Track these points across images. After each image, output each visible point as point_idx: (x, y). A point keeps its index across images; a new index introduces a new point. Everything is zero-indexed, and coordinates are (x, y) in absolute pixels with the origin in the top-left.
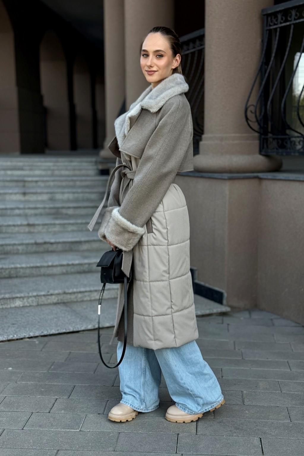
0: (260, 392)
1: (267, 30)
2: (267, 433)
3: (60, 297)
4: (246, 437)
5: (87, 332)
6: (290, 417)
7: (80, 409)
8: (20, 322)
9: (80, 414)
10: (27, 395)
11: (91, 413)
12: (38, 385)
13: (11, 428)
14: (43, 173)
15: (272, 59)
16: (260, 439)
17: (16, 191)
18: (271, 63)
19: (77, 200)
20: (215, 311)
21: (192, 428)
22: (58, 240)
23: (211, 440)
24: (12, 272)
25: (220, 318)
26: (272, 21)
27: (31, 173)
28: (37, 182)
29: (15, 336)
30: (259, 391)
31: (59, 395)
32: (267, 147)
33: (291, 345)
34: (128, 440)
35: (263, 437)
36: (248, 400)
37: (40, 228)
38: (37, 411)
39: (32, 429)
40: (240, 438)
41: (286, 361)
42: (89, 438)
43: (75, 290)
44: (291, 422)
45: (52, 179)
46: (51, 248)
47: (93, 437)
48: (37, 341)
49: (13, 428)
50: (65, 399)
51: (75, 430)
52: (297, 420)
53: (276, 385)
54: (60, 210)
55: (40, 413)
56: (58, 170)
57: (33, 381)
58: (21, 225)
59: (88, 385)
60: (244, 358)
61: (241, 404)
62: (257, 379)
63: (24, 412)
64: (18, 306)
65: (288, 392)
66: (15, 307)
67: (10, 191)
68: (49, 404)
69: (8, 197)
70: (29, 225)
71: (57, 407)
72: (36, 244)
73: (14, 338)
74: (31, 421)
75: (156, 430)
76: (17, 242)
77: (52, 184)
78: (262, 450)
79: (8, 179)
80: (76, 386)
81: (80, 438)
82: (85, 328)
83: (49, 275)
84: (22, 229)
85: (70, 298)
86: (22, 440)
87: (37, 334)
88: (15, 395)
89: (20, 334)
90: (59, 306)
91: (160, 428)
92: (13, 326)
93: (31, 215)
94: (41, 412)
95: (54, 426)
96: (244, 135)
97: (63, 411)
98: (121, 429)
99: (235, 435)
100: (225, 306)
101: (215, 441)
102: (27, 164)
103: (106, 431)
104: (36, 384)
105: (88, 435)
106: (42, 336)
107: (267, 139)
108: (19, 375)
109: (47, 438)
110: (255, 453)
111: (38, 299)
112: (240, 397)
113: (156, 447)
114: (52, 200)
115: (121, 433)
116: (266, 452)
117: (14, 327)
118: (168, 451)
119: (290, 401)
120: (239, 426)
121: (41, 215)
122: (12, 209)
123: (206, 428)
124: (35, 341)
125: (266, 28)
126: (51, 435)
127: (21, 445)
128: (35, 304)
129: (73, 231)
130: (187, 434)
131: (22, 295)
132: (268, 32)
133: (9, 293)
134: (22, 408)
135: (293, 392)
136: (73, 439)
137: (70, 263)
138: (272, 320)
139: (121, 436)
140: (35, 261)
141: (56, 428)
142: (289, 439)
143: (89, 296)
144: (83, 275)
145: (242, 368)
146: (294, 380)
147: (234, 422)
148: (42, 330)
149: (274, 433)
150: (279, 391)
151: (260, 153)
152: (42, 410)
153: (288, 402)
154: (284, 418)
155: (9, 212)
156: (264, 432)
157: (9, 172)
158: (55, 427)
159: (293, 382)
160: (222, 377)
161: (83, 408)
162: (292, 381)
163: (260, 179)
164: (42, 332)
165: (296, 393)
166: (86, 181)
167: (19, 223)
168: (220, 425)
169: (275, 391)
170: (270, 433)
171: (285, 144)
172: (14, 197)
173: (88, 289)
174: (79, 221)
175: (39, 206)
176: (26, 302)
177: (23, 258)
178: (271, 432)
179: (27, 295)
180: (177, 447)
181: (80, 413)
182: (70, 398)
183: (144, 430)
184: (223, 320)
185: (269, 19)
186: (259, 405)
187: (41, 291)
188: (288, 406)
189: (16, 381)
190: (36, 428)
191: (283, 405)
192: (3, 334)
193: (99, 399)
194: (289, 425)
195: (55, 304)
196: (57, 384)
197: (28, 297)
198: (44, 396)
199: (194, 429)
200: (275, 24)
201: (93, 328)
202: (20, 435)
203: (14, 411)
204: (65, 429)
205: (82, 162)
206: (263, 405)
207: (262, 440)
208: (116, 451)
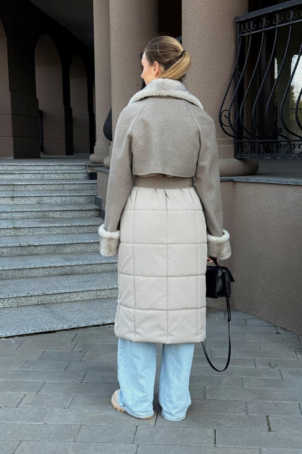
0: (222, 387)
1: (240, 37)
2: (223, 425)
3: (40, 299)
4: (202, 428)
5: (63, 332)
6: (247, 410)
7: (47, 403)
11: (57, 407)
12: (9, 381)
16: (214, 430)
17: (5, 195)
21: (151, 421)
22: (41, 243)
23: (168, 431)
26: (245, 29)
27: (21, 177)
31: (28, 391)
32: (242, 150)
33: (260, 344)
34: (89, 432)
35: (218, 428)
36: (209, 395)
37: (25, 231)
38: (5, 406)
40: (196, 429)
41: (253, 358)
42: (51, 430)
43: (55, 292)
44: (247, 414)
45: (41, 183)
46: (36, 251)
47: (55, 429)
48: (14, 340)
50: (33, 394)
51: (39, 423)
52: (253, 413)
53: (239, 381)
54: (47, 214)
57: (4, 378)
58: (7, 229)
59: (58, 381)
60: (212, 356)
61: (202, 399)
62: (222, 375)
65: (249, 388)
68: (17, 400)
70: (14, 228)
71: (25, 402)
72: (20, 246)
75: (117, 422)
77: (41, 188)
78: (215, 440)
80: (45, 383)
81: (43, 430)
82: (62, 328)
83: (31, 277)
84: (8, 233)
85: (50, 300)
87: (13, 334)
90: (39, 307)
93: (18, 219)
94: (9, 406)
95: (20, 419)
97: (30, 406)
98: (83, 422)
99: (191, 427)
101: (171, 432)
103: (69, 423)
105: (52, 427)
106: (18, 336)
107: (242, 143)
109: (11, 431)
110: (207, 443)
111: (19, 300)
112: (203, 392)
113: (115, 438)
114: (40, 203)
115: (83, 426)
116: (218, 442)
118: (125, 441)
119: (250, 395)
120: (197, 418)
121: (28, 218)
124: (11, 341)
125: (239, 35)
126: (16, 427)
128: (15, 305)
129: (58, 234)
130: (146, 426)
131: (3, 296)
132: (241, 39)
135: (254, 387)
136: (36, 431)
137: (52, 265)
138: (246, 320)
139: (83, 428)
141: (22, 421)
142: (242, 430)
143: (68, 297)
146: (257, 376)
147: (193, 415)
148: (19, 330)
149: (229, 425)
150: (241, 386)
151: (235, 158)
152: (10, 404)
153: (248, 397)
154: (241, 411)
156: (219, 424)
159: (256, 378)
161: (50, 403)
162: (254, 377)
163: (234, 182)
164: (19, 332)
165: (256, 388)
167: (5, 227)
169: (237, 386)
170: (225, 425)
173: (68, 291)
175: (26, 209)
176: (6, 303)
179: (7, 296)
180: (134, 438)
181: (46, 407)
182: (39, 393)
183: (105, 423)
185: (242, 26)
186: (219, 399)
187: (22, 293)
188: (246, 400)
190: (3, 421)
191: (243, 399)
193: (66, 394)
194: (245, 418)
195: (35, 305)
196: (28, 381)
197: (9, 299)
198: (14, 392)
200: (248, 32)
204: (30, 422)
206: (223, 399)
207: (216, 431)
208: (76, 442)
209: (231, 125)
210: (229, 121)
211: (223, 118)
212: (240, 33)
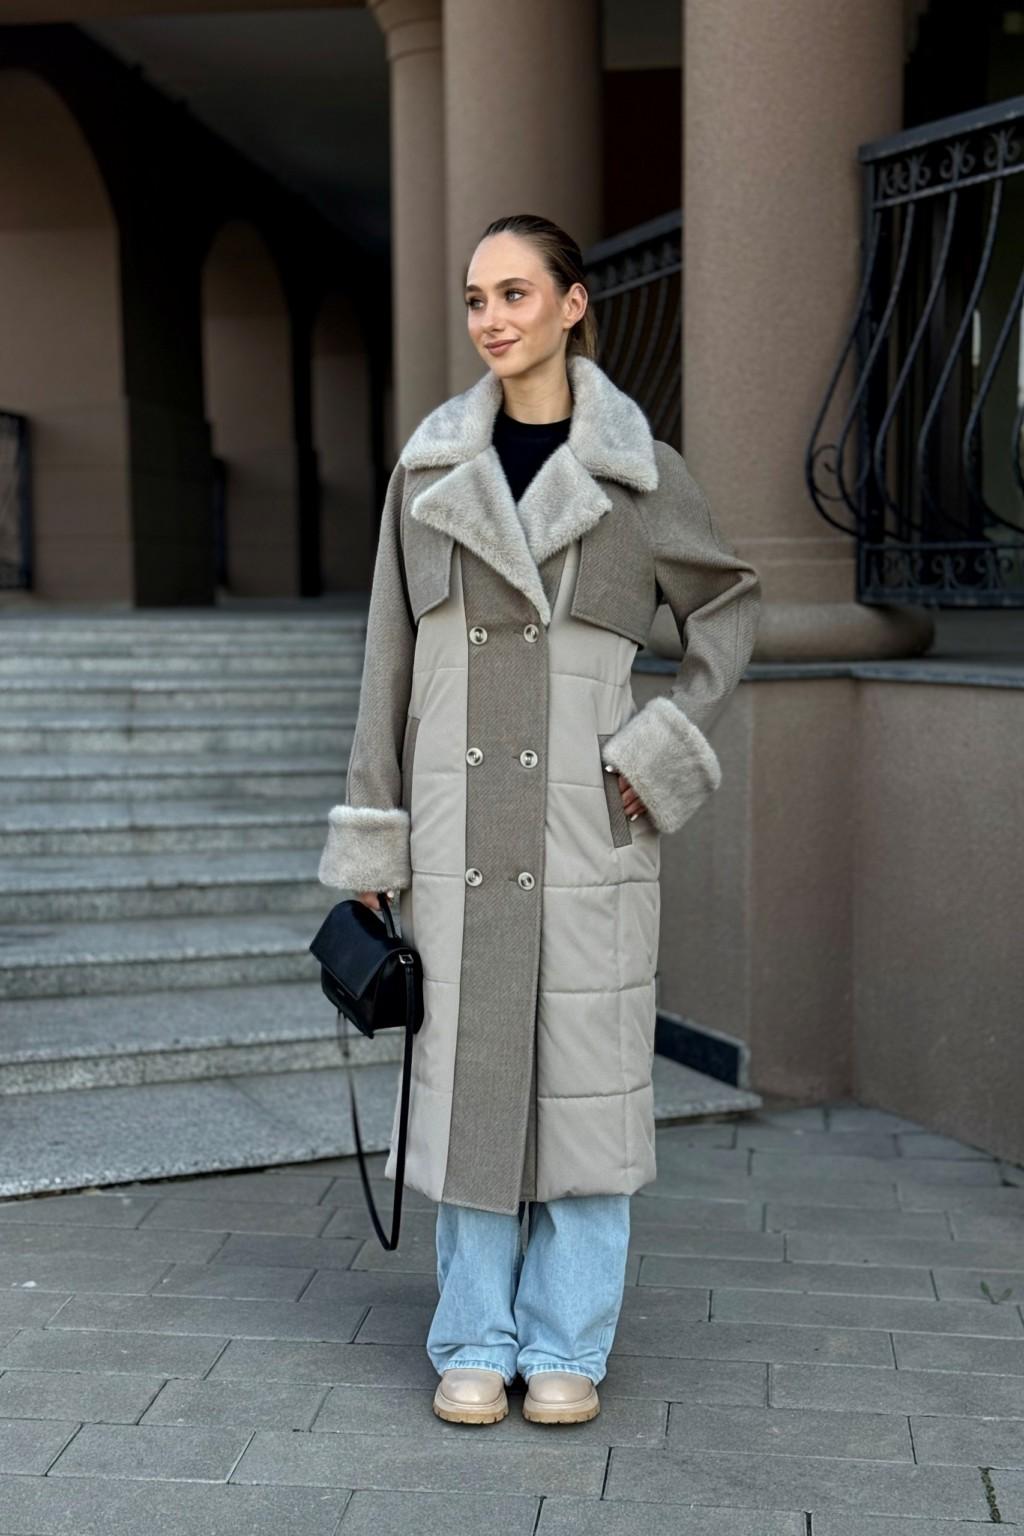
0: (825, 1367)
1: (876, 211)
2: (834, 1497)
3: (215, 1059)
4: (762, 1508)
5: (289, 1170)
6: (913, 1449)
7: (237, 1413)
8: (78, 1136)
9: (234, 1429)
10: (73, 1369)
11: (272, 1427)
12: (113, 1336)
13: (9, 1472)
14: (195, 666)
15: (892, 300)
16: (805, 1516)
17: (101, 723)
18: (888, 313)
19: (295, 752)
20: (710, 1107)
21: (590, 1481)
22: (221, 879)
23: (647, 1517)
24: (69, 979)
25: (729, 1129)
26: (891, 184)
27: (157, 666)
28: (171, 693)
29: (58, 1180)
30: (825, 1364)
31: (174, 1370)
32: (882, 579)
33: (948, 1219)
34: (379, 1515)
35: (818, 1510)
36: (784, 1393)
37: (170, 840)
38: (98, 1421)
39: (77, 1475)
40: (741, 1511)
41: (927, 1268)
42: (252, 1506)
43: (263, 1036)
44: (915, 1463)
45: (220, 684)
46: (201, 902)
47: (265, 1503)
48: (128, 1197)
49: (16, 1472)
50: (193, 1381)
51: (212, 1482)
52: (936, 1457)
53: (884, 1347)
54: (240, 783)
55: (108, 1424)
56: (242, 656)
57: (96, 1325)
58: (109, 831)
59: (273, 1338)
60: (789, 1258)
61: (762, 1405)
62: (823, 1326)
63: (56, 1420)
64: (79, 1086)
65: (920, 1370)
66: (71, 1090)
67: (84, 724)
68: (138, 1398)
69: (75, 743)
70: (133, 829)
71: (164, 1407)
72: (152, 889)
73: (53, 1188)
74: (76, 1450)
75: (472, 1482)
76: (90, 884)
77: (219, 700)
79: (81, 684)
80: (232, 1343)
81: (226, 1505)
82: (286, 1156)
83: (187, 989)
84: (112, 843)
85: (248, 1063)
86: (40, 1510)
87: (127, 1176)
88: (33, 1366)
89: (74, 1176)
90: (210, 1088)
91: (485, 1479)
92: (55, 1148)
93: (146, 800)
94: (111, 1421)
95: (146, 1467)
96: (807, 540)
97: (180, 1420)
98: (358, 1481)
99: (727, 1502)
100: (748, 1090)
101: (658, 1522)
102: (144, 637)
103: (311, 1484)
104: (107, 1332)
105: (253, 1497)
106: (143, 1182)
107: (880, 555)
108: (55, 1305)
109: (117, 1506)
111: (145, 1064)
112: (761, 1383)
114: (216, 750)
115: (358, 1494)
117: (56, 1152)
119: (922, 1397)
120: (744, 1474)
121: (178, 797)
122: (84, 779)
123: (634, 1478)
124: (120, 1199)
125: (872, 205)
126: (135, 1494)
127: (33, 1526)
128: (132, 1080)
129: (274, 848)
130: (572, 1498)
131: (93, 1051)
132: (879, 215)
133: (50, 1044)
134: (53, 1407)
135: (935, 1368)
136: (201, 1508)
137: (255, 949)
138: (895, 1137)
139: (358, 1502)
140: (145, 944)
141: (154, 1473)
142: (902, 1518)
143: (308, 1055)
144: (294, 991)
145: (780, 1291)
146: (944, 1331)
147: (729, 1461)
148: (145, 1164)
149: (856, 1498)
150: (890, 1365)
151: (859, 598)
152: (114, 1415)
153: (914, 1400)
154: (895, 1451)
155: (75, 789)
156: (823, 1495)
157: (88, 665)
158: (150, 1470)
159: (940, 1337)
160: (710, 1317)
161: (246, 1410)
162: (935, 1334)
163: (857, 681)
164: (145, 1170)
165: (944, 1372)
166: (328, 689)
167: (103, 824)
168: (683, 1471)
169: (877, 1365)
170: (840, 1498)
171: (935, 570)
172: (97, 743)
173: (305, 1033)
174: (296, 818)
175: (170, 769)
176: (104, 1074)
177: (108, 933)
178: (845, 1493)
179: (107, 1051)
181: (234, 1426)
182: (209, 1379)
183: (435, 1483)
184: (735, 1136)
185: (883, 175)
186: (818, 1408)
187: (155, 1039)
188: (911, 1414)
189: (45, 1324)
190: (90, 1471)
191: (899, 1408)
192: (19, 1175)
193: (301, 1382)
194: (908, 1475)
195: (199, 1080)
196: (174, 1334)
197: (113, 1058)
198: (128, 1371)
199: (594, 1482)
200: (903, 192)
201: (309, 1158)
202: (35, 1494)
203: (25, 1416)
204: (181, 1476)
205: (320, 630)
206: (831, 1408)
207: (812, 1520)
209: (845, 496)
210: (841, 482)
211: (820, 474)
212: (876, 198)
